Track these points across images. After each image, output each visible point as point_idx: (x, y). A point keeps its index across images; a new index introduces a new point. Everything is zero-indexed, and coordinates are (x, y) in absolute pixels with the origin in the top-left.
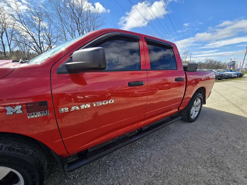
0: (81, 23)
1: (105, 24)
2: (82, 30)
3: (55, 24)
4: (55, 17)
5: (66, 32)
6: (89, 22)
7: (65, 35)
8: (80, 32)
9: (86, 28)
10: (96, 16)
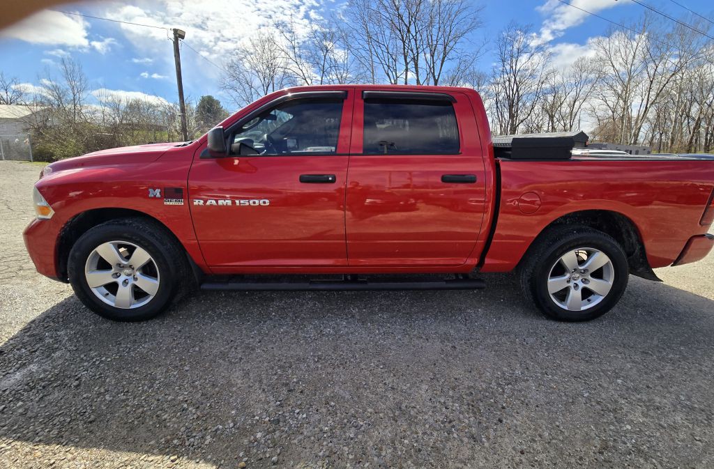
0: (414, 34)
1: (479, 25)
2: (415, 51)
3: (356, 52)
4: (357, 36)
5: (375, 65)
6: (435, 31)
7: (373, 73)
8: (408, 60)
9: (425, 46)
10: (456, 8)
